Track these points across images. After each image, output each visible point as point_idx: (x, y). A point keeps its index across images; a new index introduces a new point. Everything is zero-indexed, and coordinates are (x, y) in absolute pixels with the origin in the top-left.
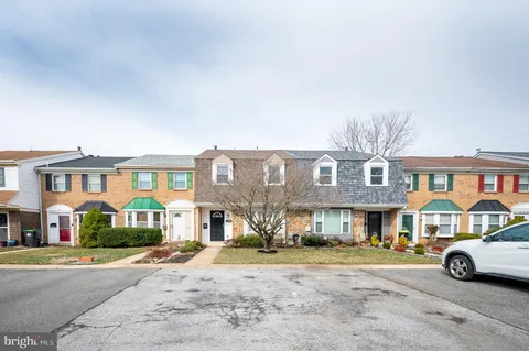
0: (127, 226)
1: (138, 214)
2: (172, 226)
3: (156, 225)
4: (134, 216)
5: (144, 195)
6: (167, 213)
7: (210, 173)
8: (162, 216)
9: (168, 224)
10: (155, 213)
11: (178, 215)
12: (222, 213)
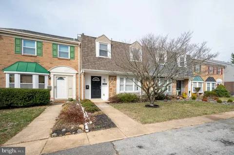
0: (7, 86)
1: (22, 76)
2: (55, 87)
3: (41, 86)
4: (17, 78)
5: (28, 59)
6: (52, 76)
7: (94, 48)
8: (46, 79)
9: (52, 85)
10: (40, 76)
11: (61, 78)
12: (100, 78)
